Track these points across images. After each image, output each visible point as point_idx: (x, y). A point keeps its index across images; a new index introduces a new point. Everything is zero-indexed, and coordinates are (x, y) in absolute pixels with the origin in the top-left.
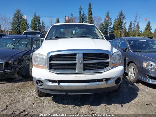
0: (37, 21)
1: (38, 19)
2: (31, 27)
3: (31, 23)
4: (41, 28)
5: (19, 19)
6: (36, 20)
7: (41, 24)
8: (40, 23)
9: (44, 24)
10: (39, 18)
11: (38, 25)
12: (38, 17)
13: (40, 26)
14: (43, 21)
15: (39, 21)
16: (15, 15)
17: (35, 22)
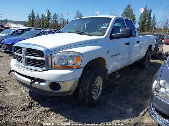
0: (147, 16)
1: (149, 13)
2: (139, 23)
3: (140, 18)
4: (151, 24)
5: (128, 15)
6: (146, 14)
7: (152, 19)
8: (150, 18)
9: (155, 19)
10: (151, 12)
11: (148, 20)
12: (149, 11)
13: (150, 22)
14: (154, 15)
15: (150, 15)
16: (124, 11)
17: (145, 16)
